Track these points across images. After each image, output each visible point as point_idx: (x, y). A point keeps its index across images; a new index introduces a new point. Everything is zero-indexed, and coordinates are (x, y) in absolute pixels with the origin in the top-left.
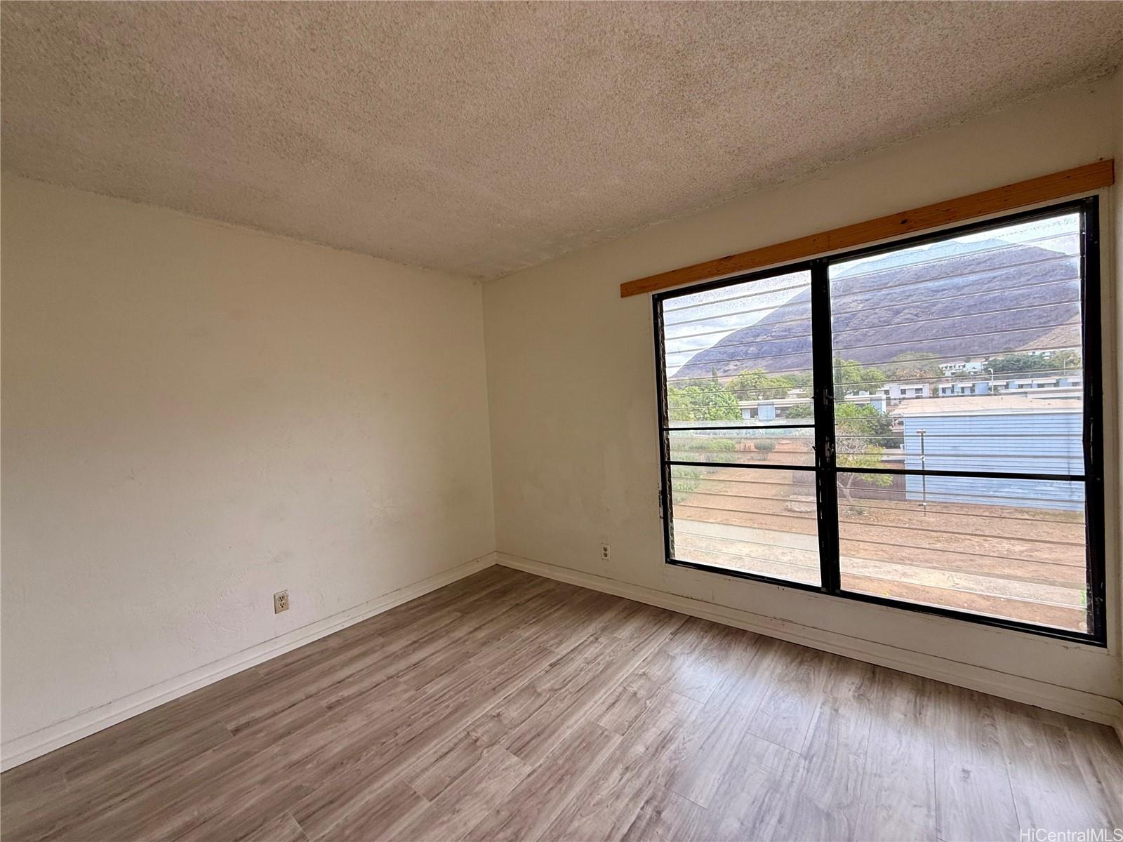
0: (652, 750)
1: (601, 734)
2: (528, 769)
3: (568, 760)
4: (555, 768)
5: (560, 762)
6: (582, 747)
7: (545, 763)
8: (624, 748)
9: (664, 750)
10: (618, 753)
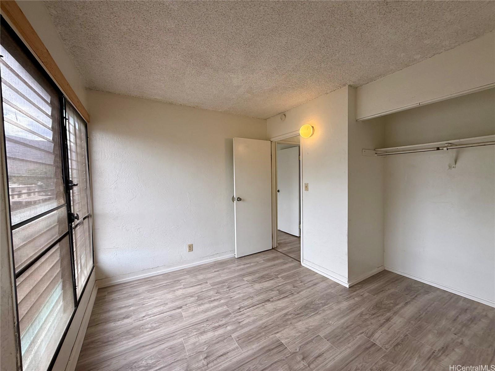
0: (225, 326)
1: (240, 340)
2: (278, 335)
3: (260, 333)
4: (267, 332)
5: (264, 333)
6: (252, 337)
7: (270, 335)
8: (234, 331)
9: (220, 325)
10: (238, 329)
